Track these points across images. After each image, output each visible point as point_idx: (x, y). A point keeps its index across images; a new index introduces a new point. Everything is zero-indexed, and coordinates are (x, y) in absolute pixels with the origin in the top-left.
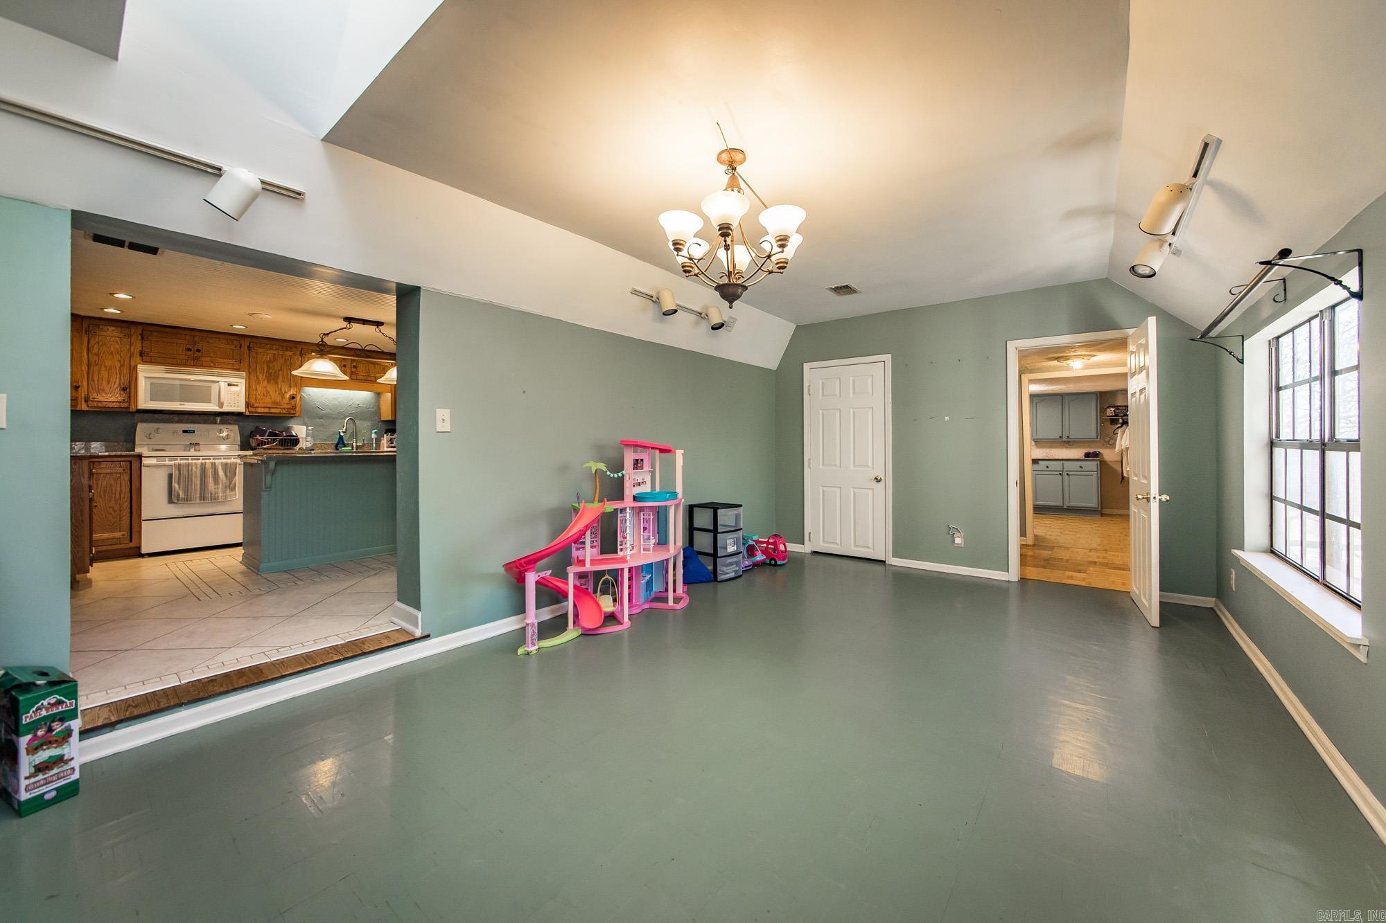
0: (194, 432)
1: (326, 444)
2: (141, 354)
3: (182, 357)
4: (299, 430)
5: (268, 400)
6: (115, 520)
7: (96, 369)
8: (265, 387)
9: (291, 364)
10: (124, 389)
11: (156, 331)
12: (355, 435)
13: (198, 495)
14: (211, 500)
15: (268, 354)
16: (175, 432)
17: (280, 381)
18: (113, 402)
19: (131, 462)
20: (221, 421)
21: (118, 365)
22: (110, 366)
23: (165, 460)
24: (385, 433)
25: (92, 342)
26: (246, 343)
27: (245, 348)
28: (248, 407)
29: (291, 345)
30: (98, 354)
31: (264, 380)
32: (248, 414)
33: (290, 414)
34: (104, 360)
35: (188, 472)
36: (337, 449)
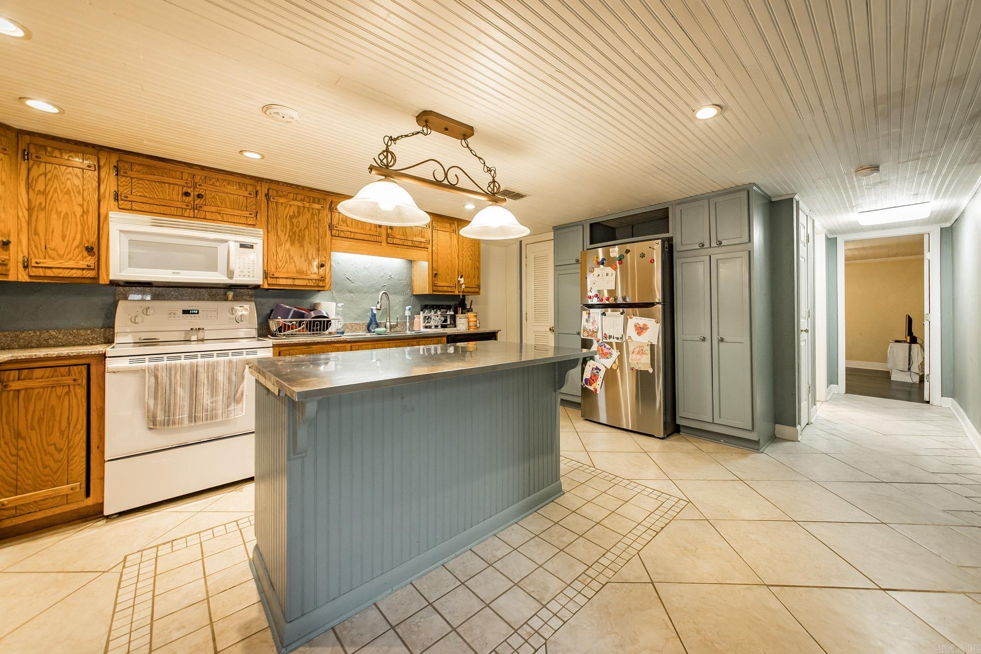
0: (198, 313)
1: (357, 324)
2: (117, 197)
3: (179, 204)
4: (328, 307)
5: (292, 268)
6: (59, 464)
7: (42, 215)
8: (288, 251)
9: (319, 220)
10: (89, 250)
11: (139, 165)
12: (387, 312)
13: (186, 416)
14: (207, 419)
15: (291, 205)
16: (172, 314)
17: (306, 244)
18: (72, 269)
19: (89, 366)
20: (233, 296)
21: (79, 211)
22: (67, 214)
23: (143, 361)
24: (422, 310)
25: (35, 172)
26: (263, 189)
27: (262, 197)
28: (266, 278)
29: (318, 195)
30: (44, 193)
31: (286, 241)
32: (266, 287)
33: (319, 286)
34: (55, 201)
35: (170, 379)
36: (369, 331)
